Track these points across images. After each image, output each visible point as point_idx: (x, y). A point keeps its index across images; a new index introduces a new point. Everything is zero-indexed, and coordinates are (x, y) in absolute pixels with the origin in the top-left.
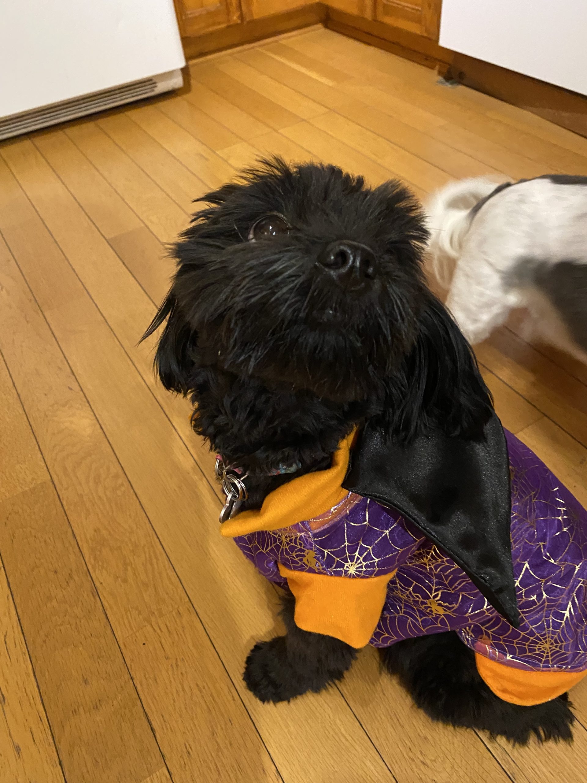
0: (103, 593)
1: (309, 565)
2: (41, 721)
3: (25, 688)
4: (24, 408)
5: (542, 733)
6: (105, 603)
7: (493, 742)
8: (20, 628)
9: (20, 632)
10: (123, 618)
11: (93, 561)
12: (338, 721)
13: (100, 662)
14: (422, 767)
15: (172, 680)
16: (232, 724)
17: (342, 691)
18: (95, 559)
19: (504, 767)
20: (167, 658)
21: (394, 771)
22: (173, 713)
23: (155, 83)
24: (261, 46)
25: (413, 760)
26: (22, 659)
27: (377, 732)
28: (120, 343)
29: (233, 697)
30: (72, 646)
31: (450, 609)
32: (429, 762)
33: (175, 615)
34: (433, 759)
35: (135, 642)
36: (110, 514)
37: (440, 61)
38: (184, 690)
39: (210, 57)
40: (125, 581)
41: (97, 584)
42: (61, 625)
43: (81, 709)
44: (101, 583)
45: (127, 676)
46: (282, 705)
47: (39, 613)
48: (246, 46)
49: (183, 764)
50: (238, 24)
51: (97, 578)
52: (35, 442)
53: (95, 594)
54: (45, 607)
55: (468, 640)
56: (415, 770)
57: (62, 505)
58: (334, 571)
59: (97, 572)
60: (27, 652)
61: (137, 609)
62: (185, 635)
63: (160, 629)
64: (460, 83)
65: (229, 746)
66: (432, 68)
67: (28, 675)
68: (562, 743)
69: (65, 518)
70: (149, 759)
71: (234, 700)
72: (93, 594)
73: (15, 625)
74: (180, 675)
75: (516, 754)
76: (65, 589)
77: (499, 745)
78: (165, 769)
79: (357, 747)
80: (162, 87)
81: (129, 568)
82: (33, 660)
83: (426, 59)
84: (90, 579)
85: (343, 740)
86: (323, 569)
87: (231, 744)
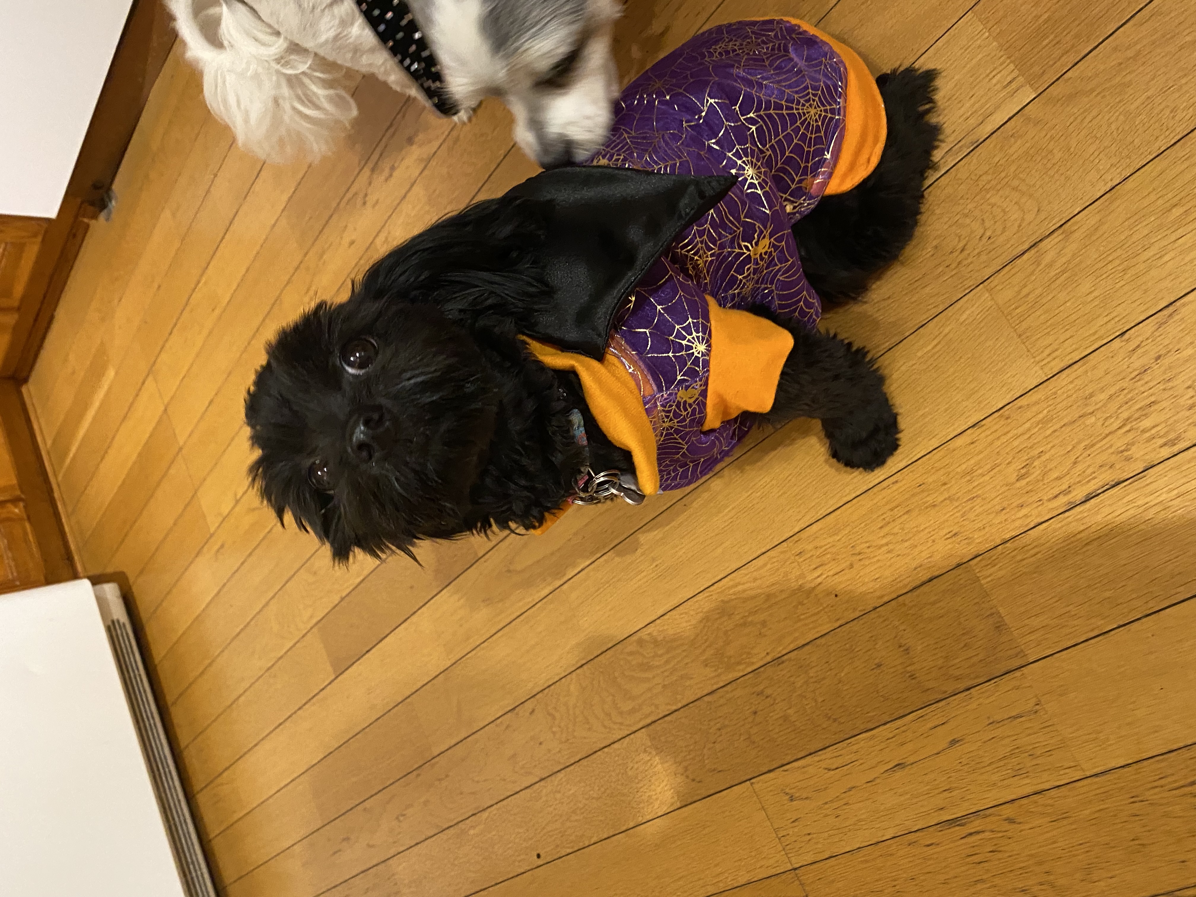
0: (781, 650)
1: (697, 396)
2: (922, 717)
3: (888, 739)
4: (558, 771)
5: (927, 106)
6: (792, 647)
7: (939, 166)
8: (820, 753)
9: (824, 751)
10: (806, 625)
11: (741, 667)
12: (919, 354)
13: (857, 650)
14: (966, 252)
15: (875, 559)
16: (923, 484)
17: (886, 350)
18: (739, 663)
19: (965, 154)
20: (851, 566)
21: (970, 287)
22: (911, 556)
23: (113, 622)
24: (56, 476)
25: (959, 263)
26: (854, 747)
27: (930, 307)
28: (473, 650)
29: (893, 483)
30: (840, 685)
31: (761, 232)
32: (961, 245)
33: (802, 559)
34: (957, 238)
35: (834, 608)
36: (685, 647)
37: (76, 217)
38: (887, 544)
39: (73, 547)
40: (764, 623)
41: (769, 658)
42: (816, 701)
43: (909, 669)
44: (767, 654)
45: (873, 615)
46: (903, 423)
47: (803, 730)
48: (56, 495)
49: (966, 541)
50: (25, 507)
51: (762, 659)
52: (599, 753)
53: (780, 660)
54: (796, 723)
55: (809, 204)
56: (969, 261)
57: (676, 711)
58: (703, 368)
59: (755, 660)
60: (846, 741)
61: (796, 607)
62: (825, 545)
63: (819, 577)
64: (109, 189)
65: (946, 487)
66: (87, 227)
67: (872, 738)
68: (939, 82)
69: (691, 705)
70: (962, 582)
71: (897, 482)
72: (779, 664)
73: (817, 759)
74: (870, 550)
75: (951, 139)
76: (775, 700)
77: (942, 158)
78: (971, 563)
79: (947, 330)
80: (119, 613)
81: (750, 619)
82: (856, 733)
83: (74, 236)
84: (762, 669)
85: (938, 348)
86: (701, 380)
87: (945, 484)
